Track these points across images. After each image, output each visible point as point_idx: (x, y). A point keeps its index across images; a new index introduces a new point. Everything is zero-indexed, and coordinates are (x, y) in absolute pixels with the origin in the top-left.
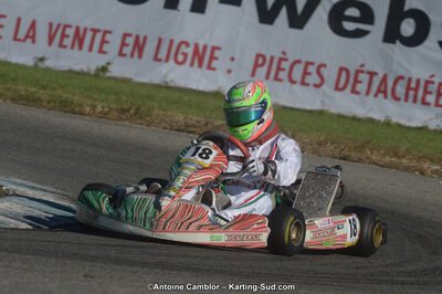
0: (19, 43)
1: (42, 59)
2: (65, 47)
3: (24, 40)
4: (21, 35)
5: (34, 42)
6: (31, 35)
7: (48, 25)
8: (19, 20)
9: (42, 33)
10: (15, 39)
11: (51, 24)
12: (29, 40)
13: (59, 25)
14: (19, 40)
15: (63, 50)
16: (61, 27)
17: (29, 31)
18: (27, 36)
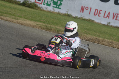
0: (105, 18)
1: (109, 23)
2: (117, 20)
3: (106, 17)
4: (106, 16)
5: (109, 18)
6: (108, 16)
7: (113, 14)
8: (105, 12)
9: (111, 16)
10: (104, 17)
11: (114, 13)
12: (108, 18)
13: (116, 14)
14: (105, 17)
15: (116, 21)
16: (117, 14)
17: (108, 15)
18: (107, 16)
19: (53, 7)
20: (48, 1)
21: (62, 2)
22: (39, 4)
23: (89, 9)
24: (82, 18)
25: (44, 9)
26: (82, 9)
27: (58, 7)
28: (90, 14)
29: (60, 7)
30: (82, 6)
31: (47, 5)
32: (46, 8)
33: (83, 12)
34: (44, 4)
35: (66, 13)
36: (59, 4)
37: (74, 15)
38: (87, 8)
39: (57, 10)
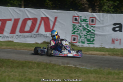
19: (88, 43)
20: (82, 40)
21: (94, 38)
22: (75, 43)
23: (119, 40)
24: (115, 48)
25: (81, 46)
26: (113, 41)
27: (91, 43)
28: (120, 44)
29: (93, 43)
30: (112, 39)
31: (82, 43)
32: (82, 46)
33: (114, 43)
34: (79, 43)
35: (101, 47)
36: (93, 40)
37: (107, 47)
38: (117, 40)
39: (92, 46)
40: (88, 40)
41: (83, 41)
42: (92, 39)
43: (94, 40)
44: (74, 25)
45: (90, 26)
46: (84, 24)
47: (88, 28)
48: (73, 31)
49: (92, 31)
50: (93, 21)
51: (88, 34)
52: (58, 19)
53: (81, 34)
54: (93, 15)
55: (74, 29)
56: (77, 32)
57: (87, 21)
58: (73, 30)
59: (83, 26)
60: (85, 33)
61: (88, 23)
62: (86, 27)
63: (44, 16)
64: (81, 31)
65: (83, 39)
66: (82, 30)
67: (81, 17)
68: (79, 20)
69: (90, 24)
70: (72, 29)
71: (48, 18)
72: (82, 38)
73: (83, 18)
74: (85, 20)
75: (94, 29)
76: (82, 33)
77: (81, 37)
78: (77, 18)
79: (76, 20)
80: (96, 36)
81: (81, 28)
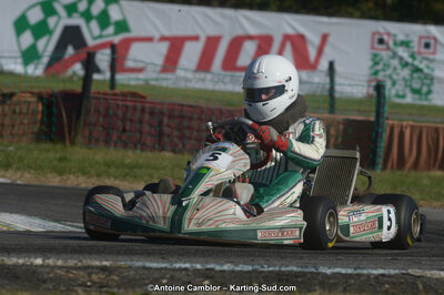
40: (416, 92)
41: (401, 93)
42: (425, 89)
43: (429, 92)
44: (376, 55)
45: (419, 57)
46: (402, 52)
47: (416, 63)
48: (373, 71)
49: (426, 71)
50: (427, 45)
51: (415, 75)
52: (331, 40)
53: (395, 77)
54: (427, 31)
55: (376, 63)
56: (384, 70)
57: (412, 44)
58: (371, 68)
59: (401, 58)
60: (406, 73)
61: (416, 49)
62: (410, 60)
63: (290, 31)
64: (395, 69)
65: (400, 87)
66: (399, 67)
67: (395, 36)
68: (391, 43)
69: (420, 53)
70: (370, 63)
71: (302, 37)
72: (397, 86)
73: (401, 37)
74: (405, 44)
75: (432, 65)
76: (398, 74)
77: (394, 83)
78: (385, 38)
79: (381, 41)
80: (435, 81)
81: (395, 62)
